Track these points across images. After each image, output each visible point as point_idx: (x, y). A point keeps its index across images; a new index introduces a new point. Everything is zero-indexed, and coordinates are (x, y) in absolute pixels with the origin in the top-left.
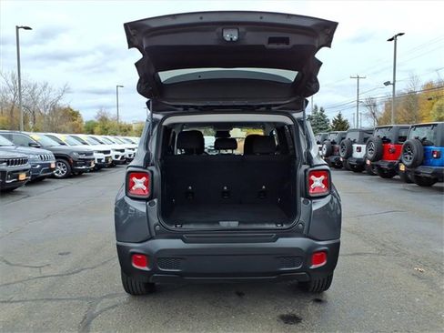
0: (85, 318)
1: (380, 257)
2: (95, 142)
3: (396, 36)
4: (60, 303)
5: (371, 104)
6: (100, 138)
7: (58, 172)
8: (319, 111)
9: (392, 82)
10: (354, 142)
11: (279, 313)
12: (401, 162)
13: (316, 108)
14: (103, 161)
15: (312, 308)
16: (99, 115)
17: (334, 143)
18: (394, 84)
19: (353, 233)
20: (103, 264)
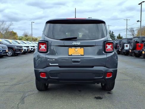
0: (22, 97)
1: (133, 81)
2: (23, 43)
3: (142, 3)
4: (13, 93)
5: (132, 30)
6: (25, 42)
7: (9, 54)
8: (111, 33)
9: (140, 21)
10: (125, 43)
11: (94, 96)
12: (143, 50)
13: (110, 31)
14: (26, 50)
15: (107, 95)
16: (24, 34)
17: (117, 44)
18: (141, 21)
19: (123, 74)
20: (28, 82)
